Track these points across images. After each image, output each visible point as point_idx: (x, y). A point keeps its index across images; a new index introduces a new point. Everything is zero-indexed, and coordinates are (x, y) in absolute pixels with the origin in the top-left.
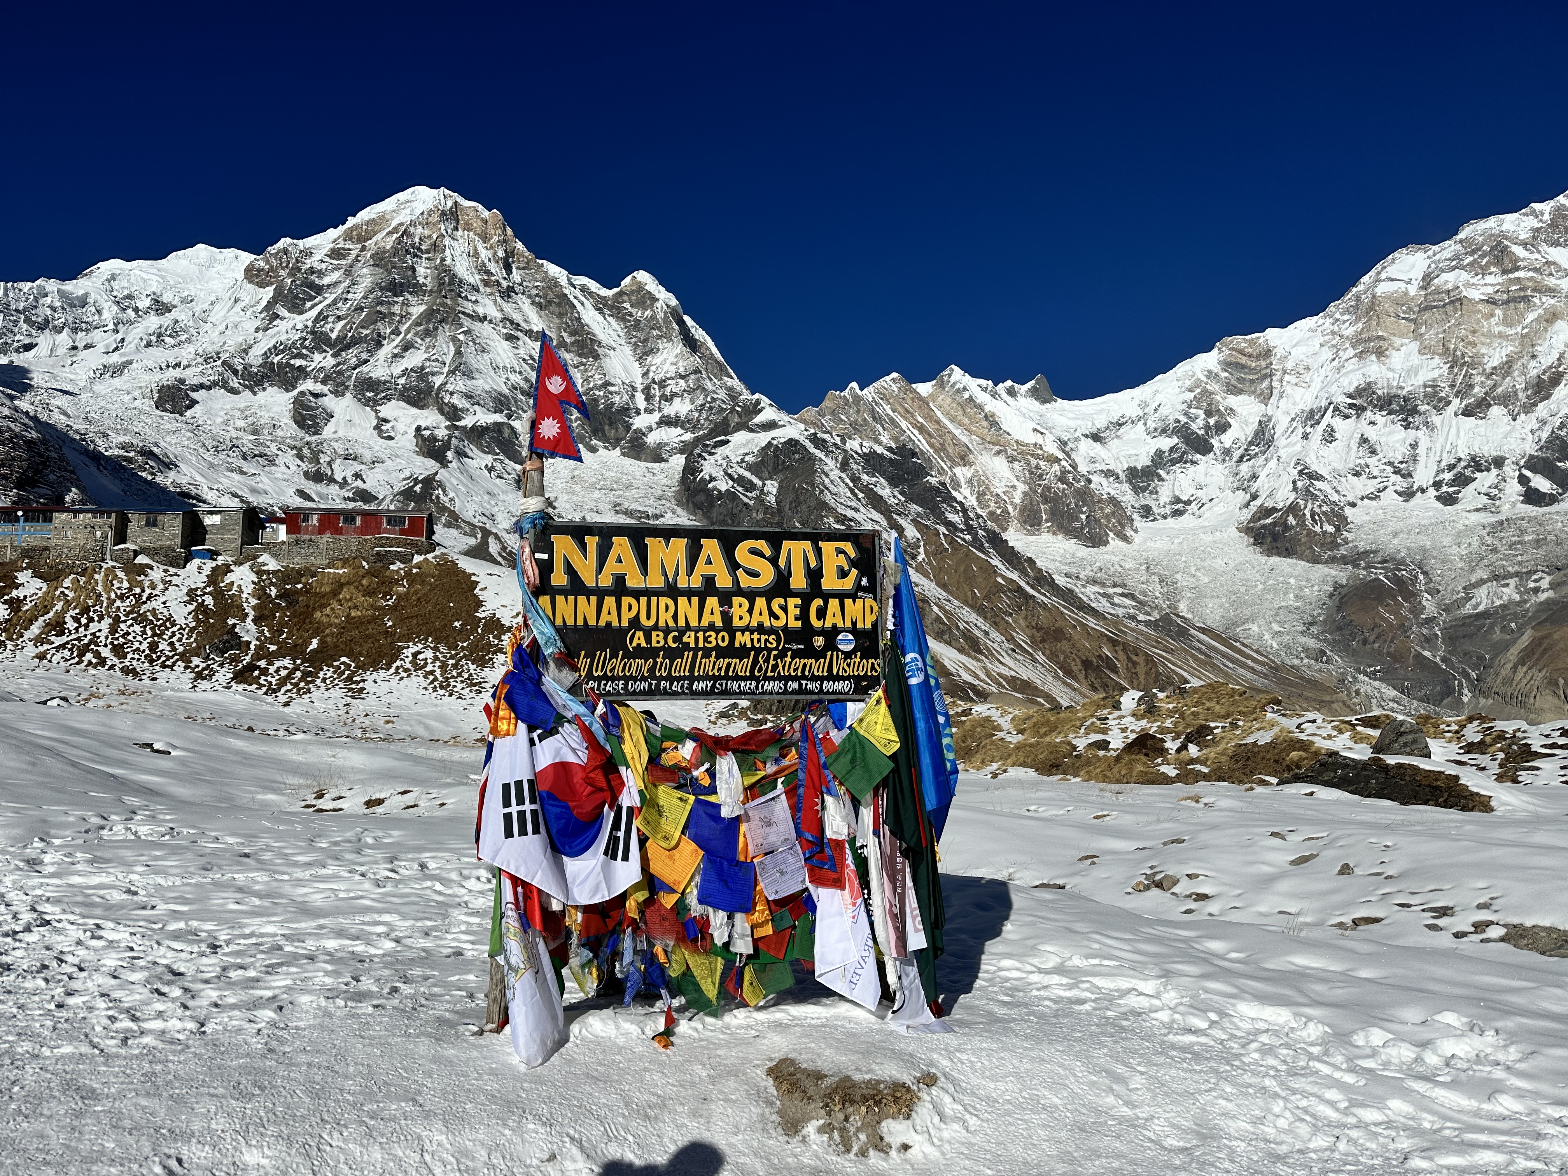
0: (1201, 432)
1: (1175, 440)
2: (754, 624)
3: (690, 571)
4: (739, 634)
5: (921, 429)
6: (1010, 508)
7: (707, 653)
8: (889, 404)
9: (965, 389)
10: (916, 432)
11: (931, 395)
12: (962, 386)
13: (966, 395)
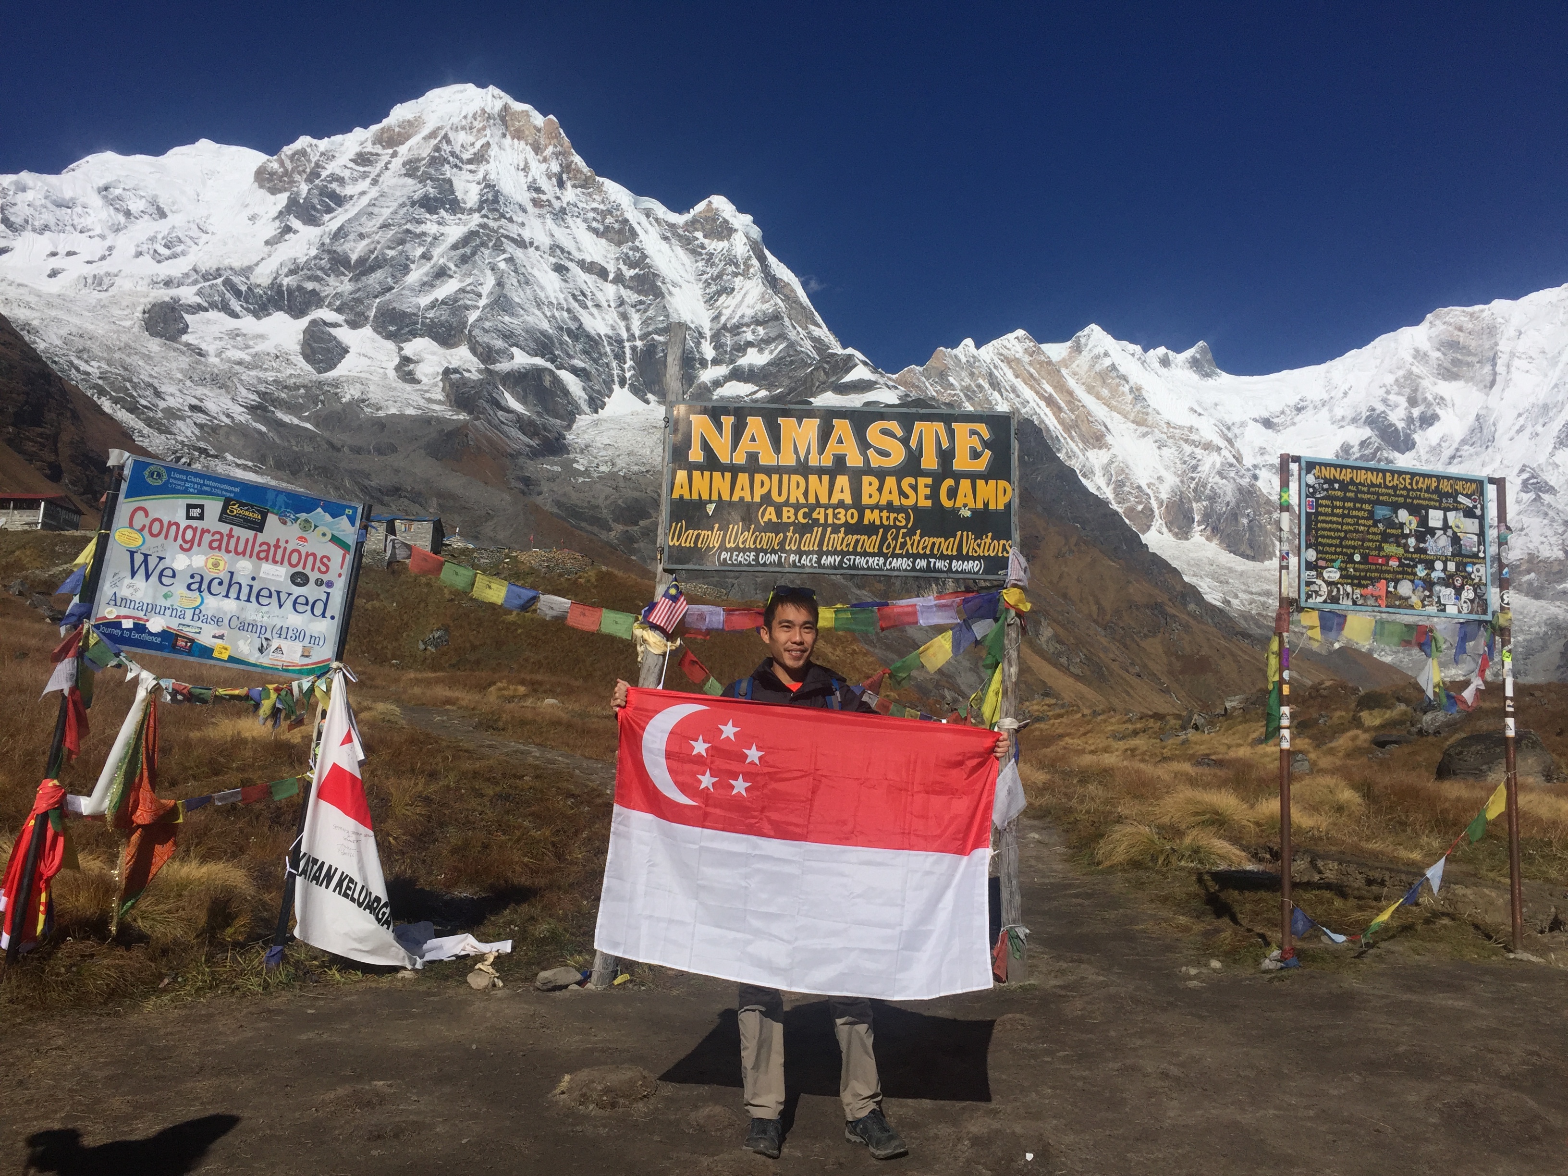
0: (1401, 425)
1: (1366, 432)
2: (883, 502)
3: (822, 449)
4: (868, 512)
5: (1050, 401)
6: (1154, 504)
7: (836, 529)
8: (1011, 367)
9: (1106, 354)
10: (1043, 404)
11: (1064, 360)
12: (1102, 351)
13: (1107, 362)
